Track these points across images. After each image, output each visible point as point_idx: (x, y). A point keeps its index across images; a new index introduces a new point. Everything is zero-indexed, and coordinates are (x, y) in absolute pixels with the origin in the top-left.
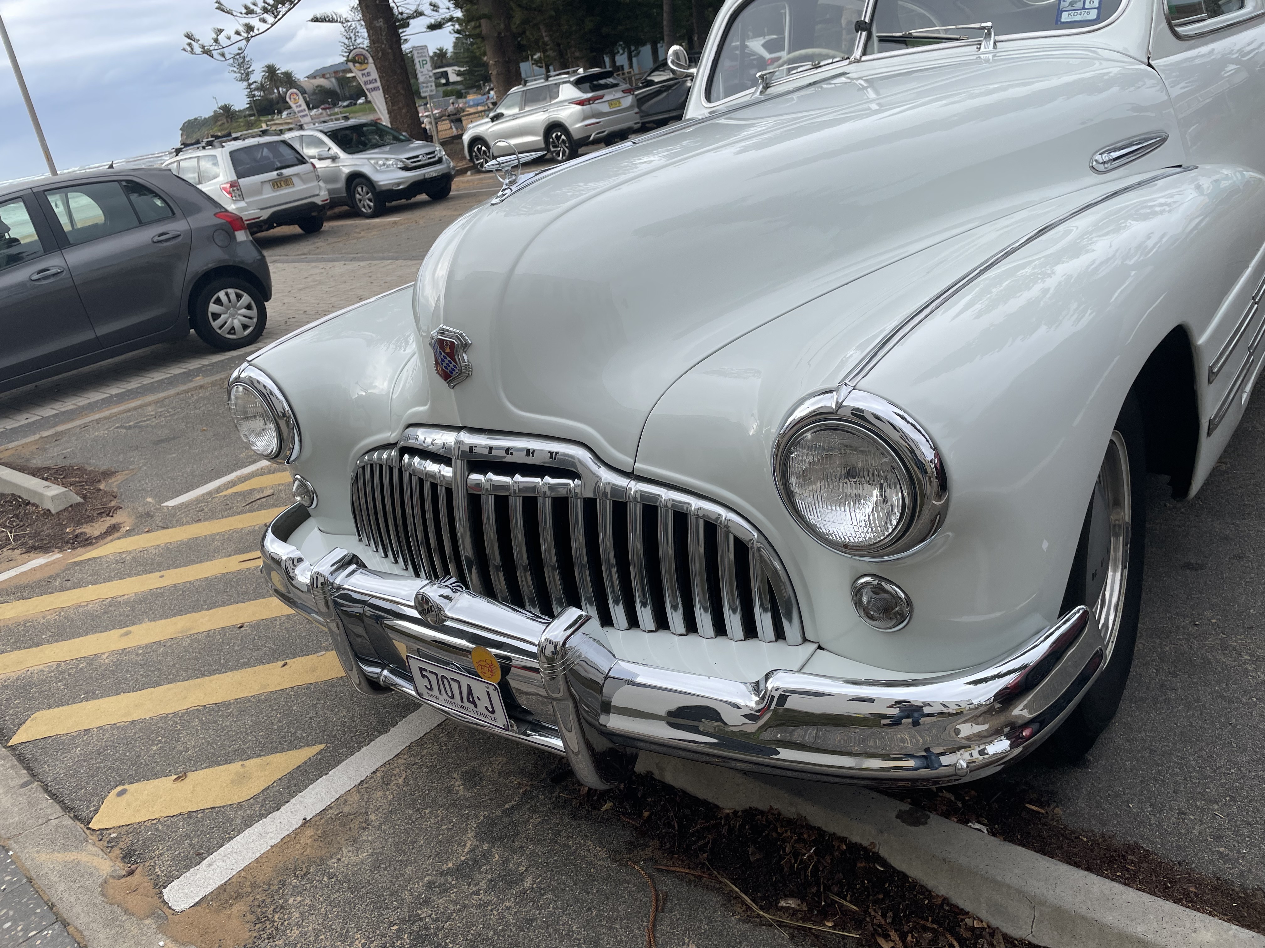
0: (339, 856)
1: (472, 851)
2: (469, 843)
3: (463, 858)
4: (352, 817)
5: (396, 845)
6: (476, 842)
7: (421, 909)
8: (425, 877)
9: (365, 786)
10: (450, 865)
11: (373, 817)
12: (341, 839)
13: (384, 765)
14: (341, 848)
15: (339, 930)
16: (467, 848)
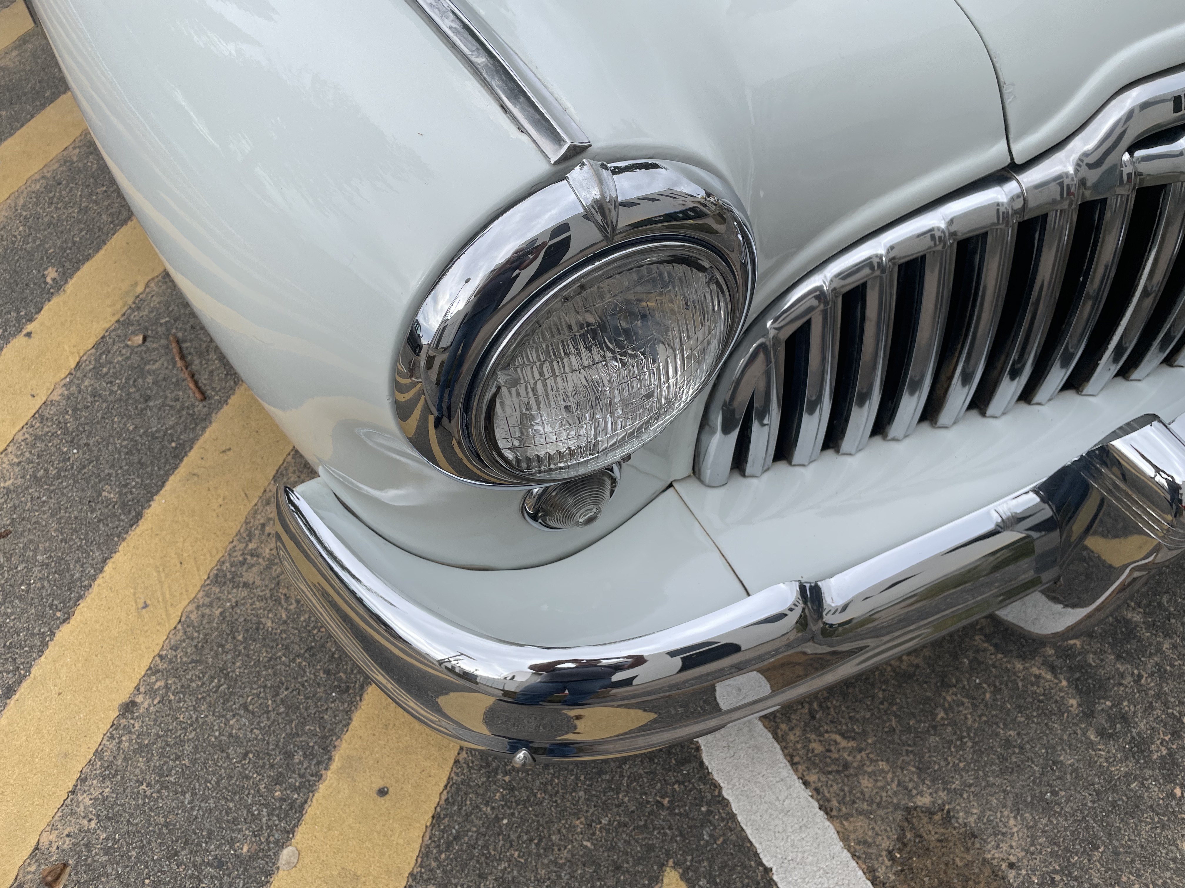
0: (1004, 866)
1: (1052, 669)
2: (1035, 671)
3: (1064, 683)
4: (909, 835)
5: (1003, 771)
6: (1039, 660)
7: (1151, 752)
8: (1088, 738)
9: (834, 803)
10: (1073, 702)
11: (924, 801)
12: (962, 859)
13: (793, 764)
14: (984, 860)
15: (1168, 874)
16: (1043, 674)
